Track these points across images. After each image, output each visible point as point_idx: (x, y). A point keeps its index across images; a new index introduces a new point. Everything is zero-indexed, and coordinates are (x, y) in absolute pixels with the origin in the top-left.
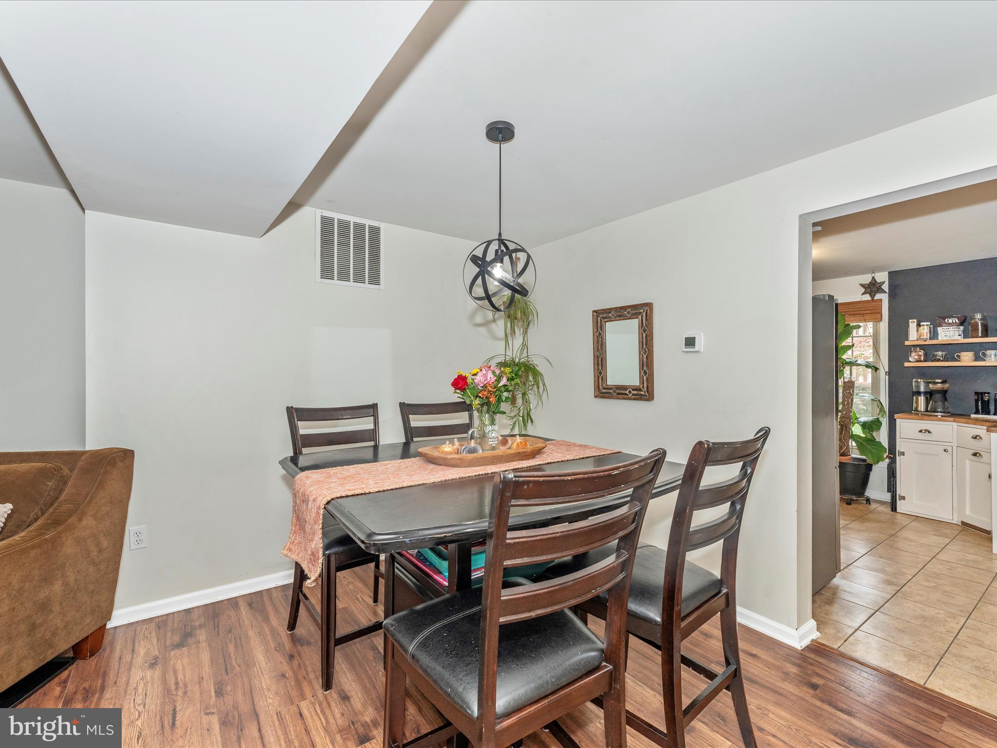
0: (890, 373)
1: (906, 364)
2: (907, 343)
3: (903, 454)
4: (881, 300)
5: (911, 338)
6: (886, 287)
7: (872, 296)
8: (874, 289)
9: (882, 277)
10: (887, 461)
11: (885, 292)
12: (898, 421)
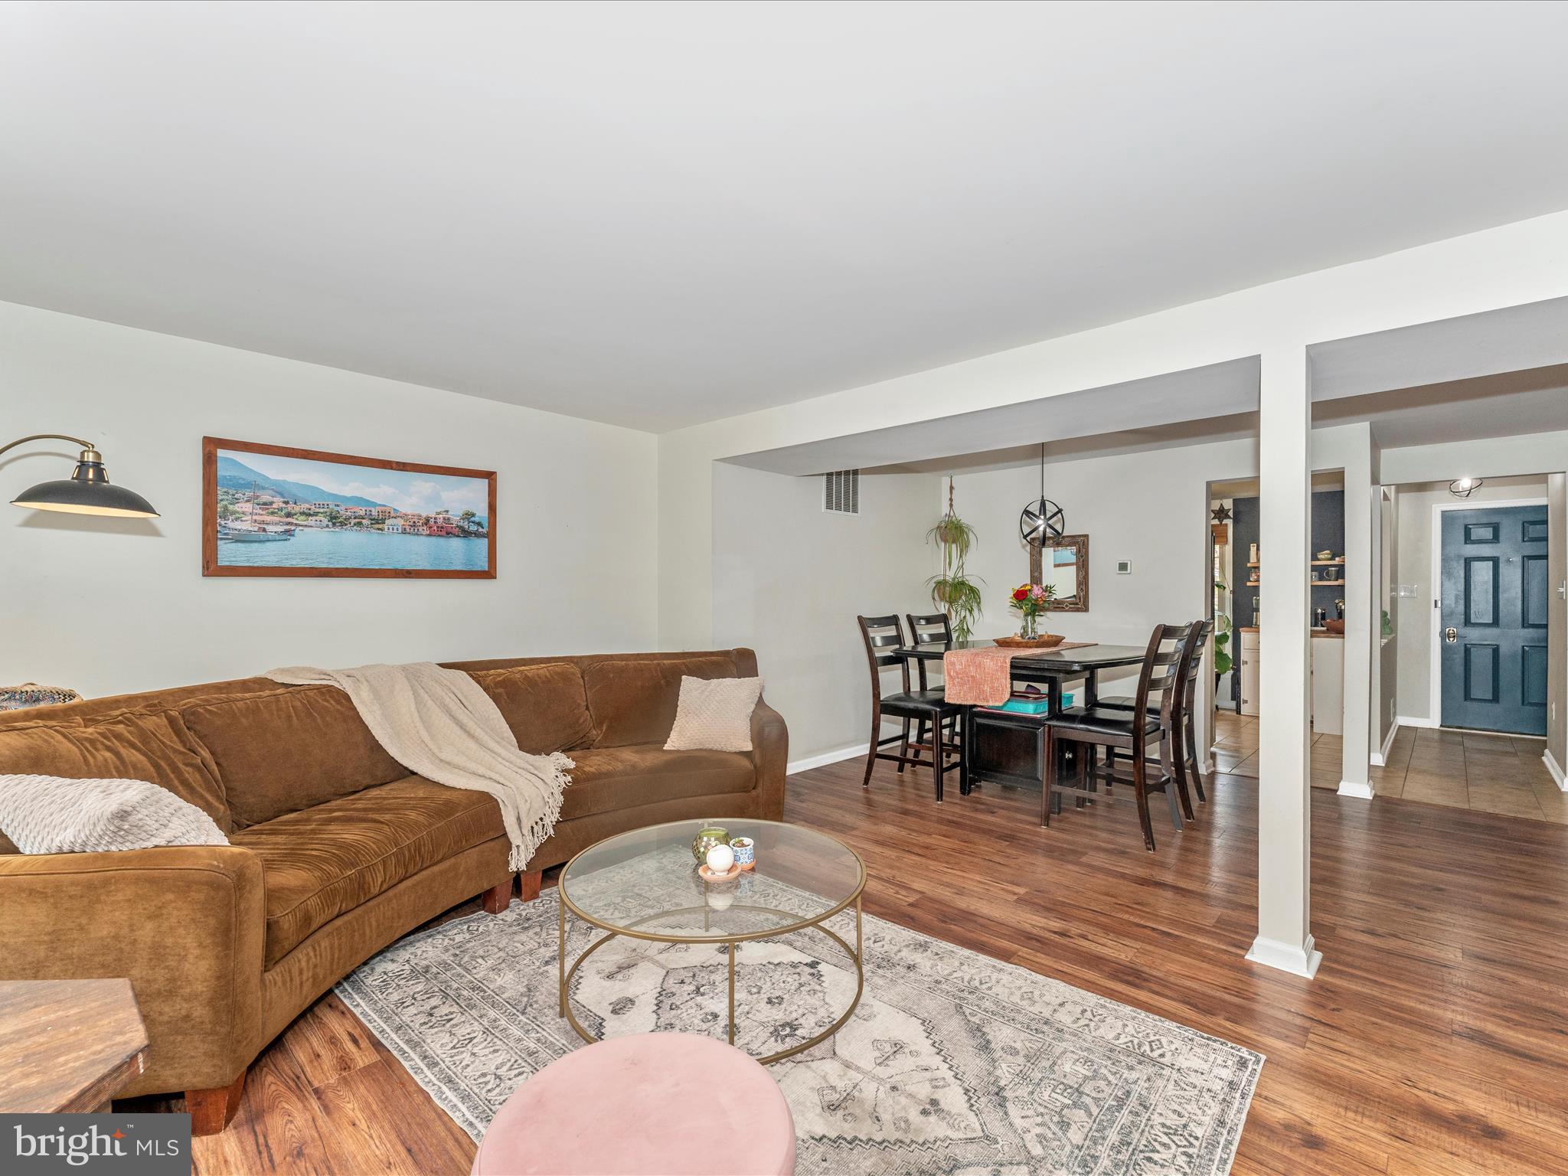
0: (1234, 592)
1: (1249, 584)
2: (1249, 565)
3: (1246, 663)
4: (1226, 525)
5: (1251, 561)
6: (1231, 514)
7: (1221, 521)
8: (1223, 515)
9: (1228, 504)
10: (1232, 672)
11: (1229, 517)
12: (1242, 634)
